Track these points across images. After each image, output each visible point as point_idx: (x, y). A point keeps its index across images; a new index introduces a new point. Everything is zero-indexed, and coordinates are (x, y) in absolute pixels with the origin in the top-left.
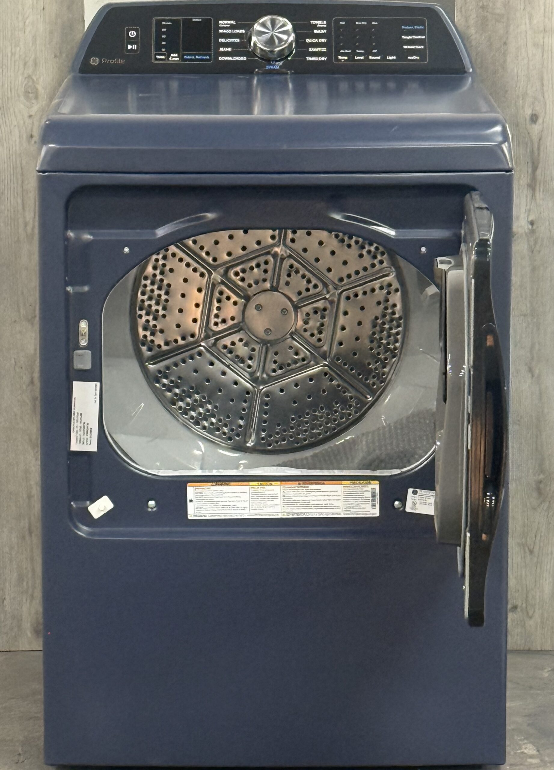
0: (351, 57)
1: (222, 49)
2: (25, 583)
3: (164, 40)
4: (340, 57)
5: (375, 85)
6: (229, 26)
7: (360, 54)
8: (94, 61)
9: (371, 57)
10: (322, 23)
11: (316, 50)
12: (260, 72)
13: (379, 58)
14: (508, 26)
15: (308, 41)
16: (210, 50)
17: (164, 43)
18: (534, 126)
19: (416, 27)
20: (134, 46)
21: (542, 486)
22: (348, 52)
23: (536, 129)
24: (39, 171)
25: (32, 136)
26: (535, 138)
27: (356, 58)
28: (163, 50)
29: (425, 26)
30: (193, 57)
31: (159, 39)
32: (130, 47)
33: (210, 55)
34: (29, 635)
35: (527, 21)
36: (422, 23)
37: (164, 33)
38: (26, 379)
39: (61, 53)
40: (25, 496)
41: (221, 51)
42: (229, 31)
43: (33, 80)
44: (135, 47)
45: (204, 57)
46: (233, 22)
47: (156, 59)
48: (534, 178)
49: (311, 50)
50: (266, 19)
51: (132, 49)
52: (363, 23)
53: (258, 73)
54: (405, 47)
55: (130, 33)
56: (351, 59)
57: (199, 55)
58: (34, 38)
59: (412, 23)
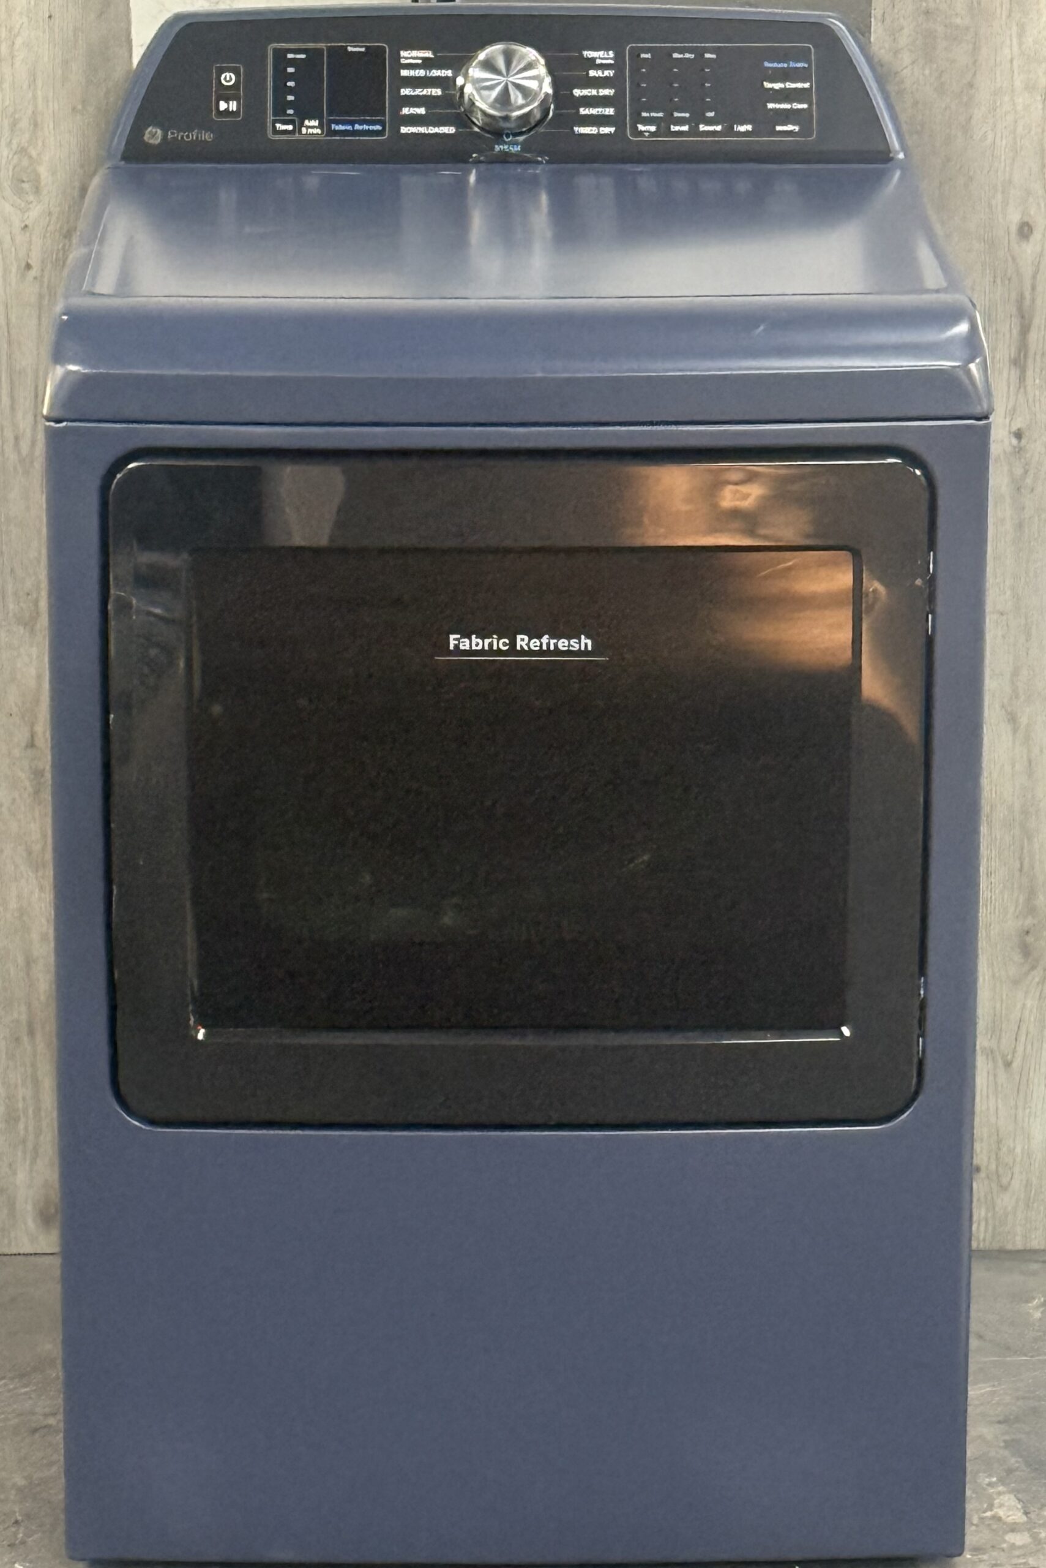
0: (663, 126)
1: (406, 111)
2: (21, 1126)
3: (291, 91)
4: (641, 127)
5: (710, 186)
6: (420, 61)
7: (681, 121)
8: (154, 135)
9: (703, 128)
10: (606, 56)
11: (594, 111)
12: (482, 158)
13: (719, 128)
14: (976, 49)
15: (577, 92)
16: (384, 115)
17: (290, 98)
18: (1024, 245)
19: (792, 65)
20: (231, 102)
21: (1030, 939)
22: (658, 117)
23: (1029, 250)
24: (48, 419)
25: (28, 266)
26: (1027, 271)
27: (672, 130)
28: (290, 112)
29: (809, 62)
30: (349, 128)
31: (280, 90)
32: (223, 106)
33: (382, 123)
34: (31, 1224)
35: (1015, 41)
36: (804, 55)
37: (291, 77)
38: (22, 736)
39: (84, 102)
40: (20, 960)
41: (405, 114)
42: (421, 73)
43: (30, 157)
44: (233, 106)
45: (371, 128)
46: (428, 54)
47: (276, 132)
48: (1023, 346)
49: (583, 111)
50: (494, 50)
51: (227, 110)
52: (687, 56)
53: (478, 162)
54: (770, 106)
55: (223, 76)
56: (662, 130)
57: (361, 123)
58: (33, 77)
59: (785, 56)
